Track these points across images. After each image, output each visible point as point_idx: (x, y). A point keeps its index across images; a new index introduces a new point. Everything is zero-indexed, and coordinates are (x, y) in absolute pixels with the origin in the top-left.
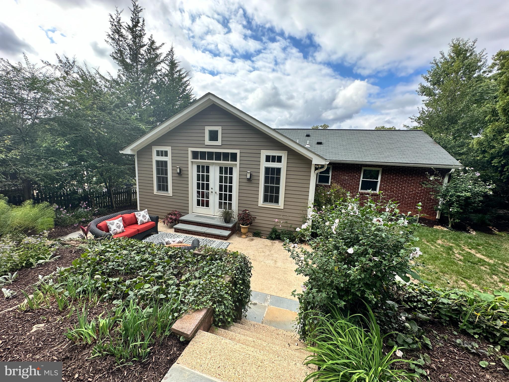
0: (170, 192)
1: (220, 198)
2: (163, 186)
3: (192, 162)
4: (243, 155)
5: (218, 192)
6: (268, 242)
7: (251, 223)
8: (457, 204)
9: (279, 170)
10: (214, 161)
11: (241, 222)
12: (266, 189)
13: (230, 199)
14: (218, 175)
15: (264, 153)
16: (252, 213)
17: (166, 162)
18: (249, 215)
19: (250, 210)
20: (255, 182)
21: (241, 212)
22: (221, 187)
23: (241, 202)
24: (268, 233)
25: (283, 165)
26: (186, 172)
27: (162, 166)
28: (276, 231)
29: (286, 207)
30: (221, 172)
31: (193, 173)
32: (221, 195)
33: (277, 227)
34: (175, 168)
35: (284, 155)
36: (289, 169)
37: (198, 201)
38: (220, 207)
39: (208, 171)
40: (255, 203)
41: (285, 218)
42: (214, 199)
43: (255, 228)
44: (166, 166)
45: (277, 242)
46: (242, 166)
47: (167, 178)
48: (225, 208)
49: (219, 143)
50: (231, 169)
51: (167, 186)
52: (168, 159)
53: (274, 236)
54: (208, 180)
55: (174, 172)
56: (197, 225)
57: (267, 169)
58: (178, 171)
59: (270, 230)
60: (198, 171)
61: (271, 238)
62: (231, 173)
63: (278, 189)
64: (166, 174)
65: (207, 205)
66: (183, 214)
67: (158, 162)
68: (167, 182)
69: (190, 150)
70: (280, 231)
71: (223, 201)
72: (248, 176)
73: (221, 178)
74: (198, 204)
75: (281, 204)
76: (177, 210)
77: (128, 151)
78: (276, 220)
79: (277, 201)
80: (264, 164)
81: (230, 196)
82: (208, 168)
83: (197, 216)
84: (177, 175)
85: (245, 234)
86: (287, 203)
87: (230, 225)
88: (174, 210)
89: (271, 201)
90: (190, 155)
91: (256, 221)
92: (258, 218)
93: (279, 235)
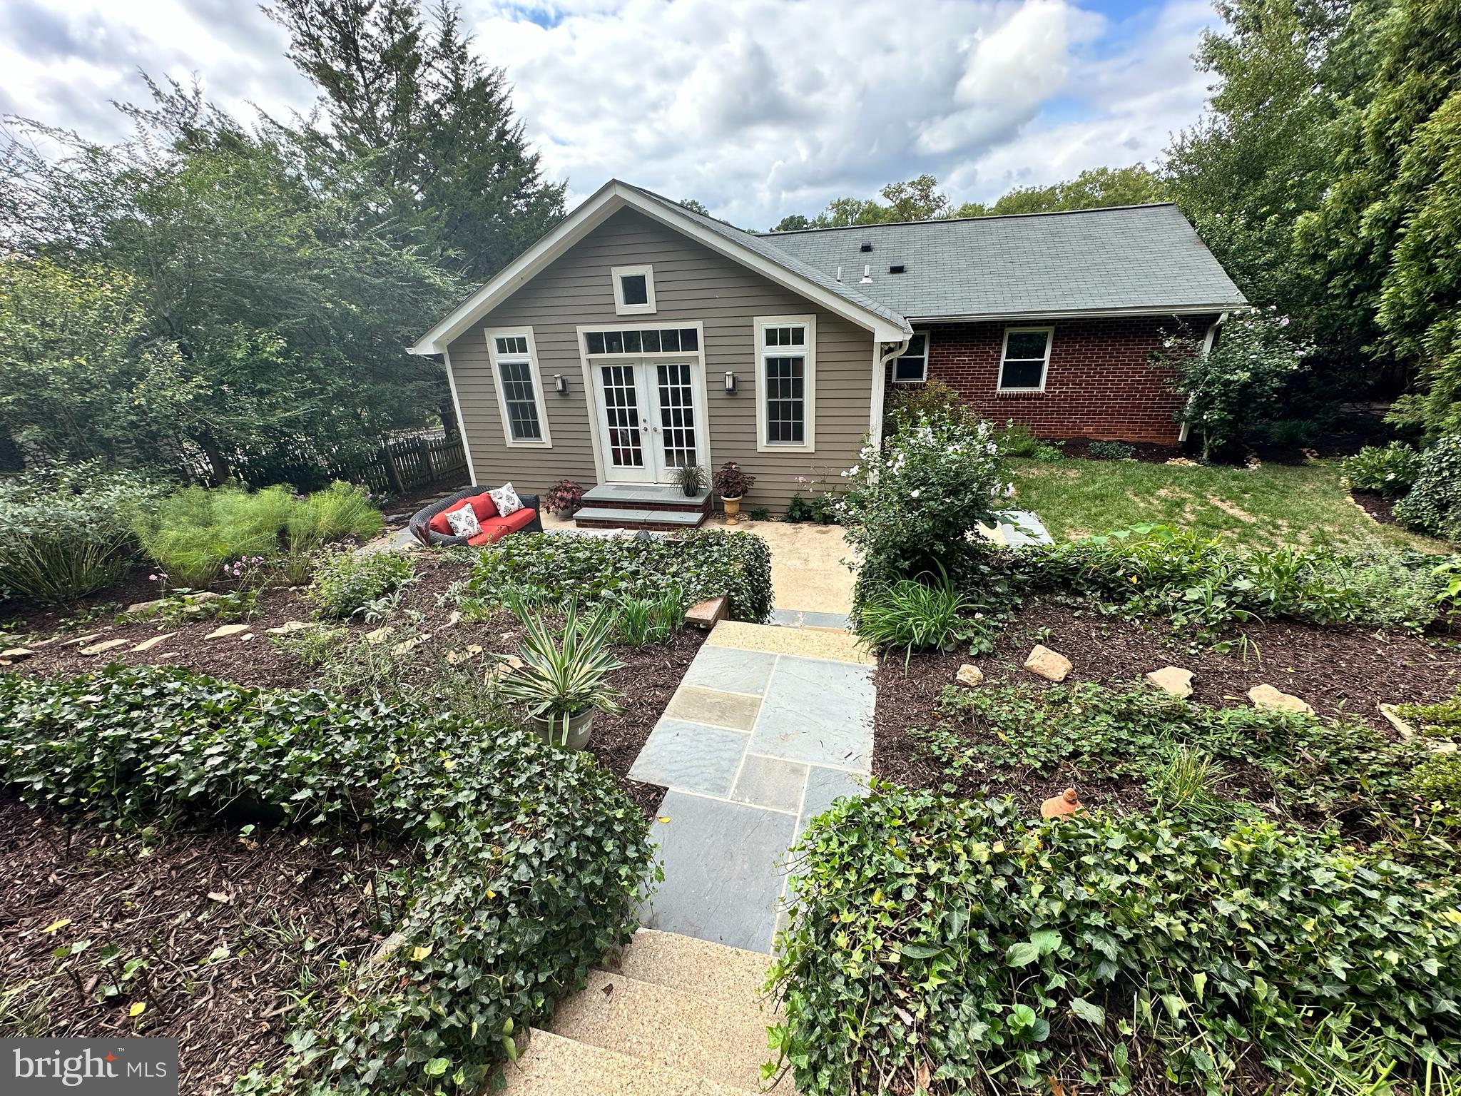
0: (546, 440)
1: (668, 442)
2: (525, 425)
3: (589, 360)
4: (711, 332)
5: (660, 428)
6: (786, 528)
7: (745, 491)
8: (1221, 402)
9: (799, 361)
10: (642, 354)
11: (723, 490)
12: (773, 410)
13: (691, 442)
14: (655, 386)
15: (762, 324)
16: (743, 470)
17: (525, 367)
18: (738, 473)
19: (739, 462)
20: (748, 395)
21: (719, 469)
22: (665, 414)
23: (717, 445)
24: (784, 510)
25: (807, 351)
26: (577, 388)
27: (516, 378)
28: (802, 504)
29: (821, 447)
30: (662, 380)
31: (595, 388)
32: (667, 434)
33: (802, 495)
34: (550, 380)
35: (807, 324)
36: (824, 357)
37: (616, 453)
38: (669, 462)
39: (630, 380)
40: (750, 446)
41: (821, 471)
42: (653, 446)
43: (753, 501)
44: (527, 376)
45: (805, 526)
46: (713, 360)
47: (533, 406)
48: (681, 463)
49: (650, 307)
50: (686, 369)
51: (536, 425)
52: (529, 358)
53: (797, 514)
54: (632, 401)
55: (549, 388)
56: (625, 508)
57: (771, 363)
58: (560, 386)
59: (789, 502)
60: (607, 381)
61: (791, 519)
62: (687, 380)
63: (799, 408)
64: (531, 396)
65: (639, 461)
66: (584, 488)
67: (504, 368)
68: (535, 416)
69: (582, 330)
70: (809, 503)
71: (674, 448)
72: (729, 384)
73: (663, 393)
74: (617, 462)
75: (809, 442)
76: (571, 480)
77: (426, 348)
78: (801, 479)
79: (799, 436)
80: (764, 352)
81: (690, 434)
82: (629, 371)
83: (619, 488)
84: (556, 396)
85: (733, 516)
86: (822, 438)
87: (700, 500)
88: (563, 479)
89: (786, 437)
90: (582, 344)
91: (756, 485)
92: (758, 478)
93: (809, 511)
